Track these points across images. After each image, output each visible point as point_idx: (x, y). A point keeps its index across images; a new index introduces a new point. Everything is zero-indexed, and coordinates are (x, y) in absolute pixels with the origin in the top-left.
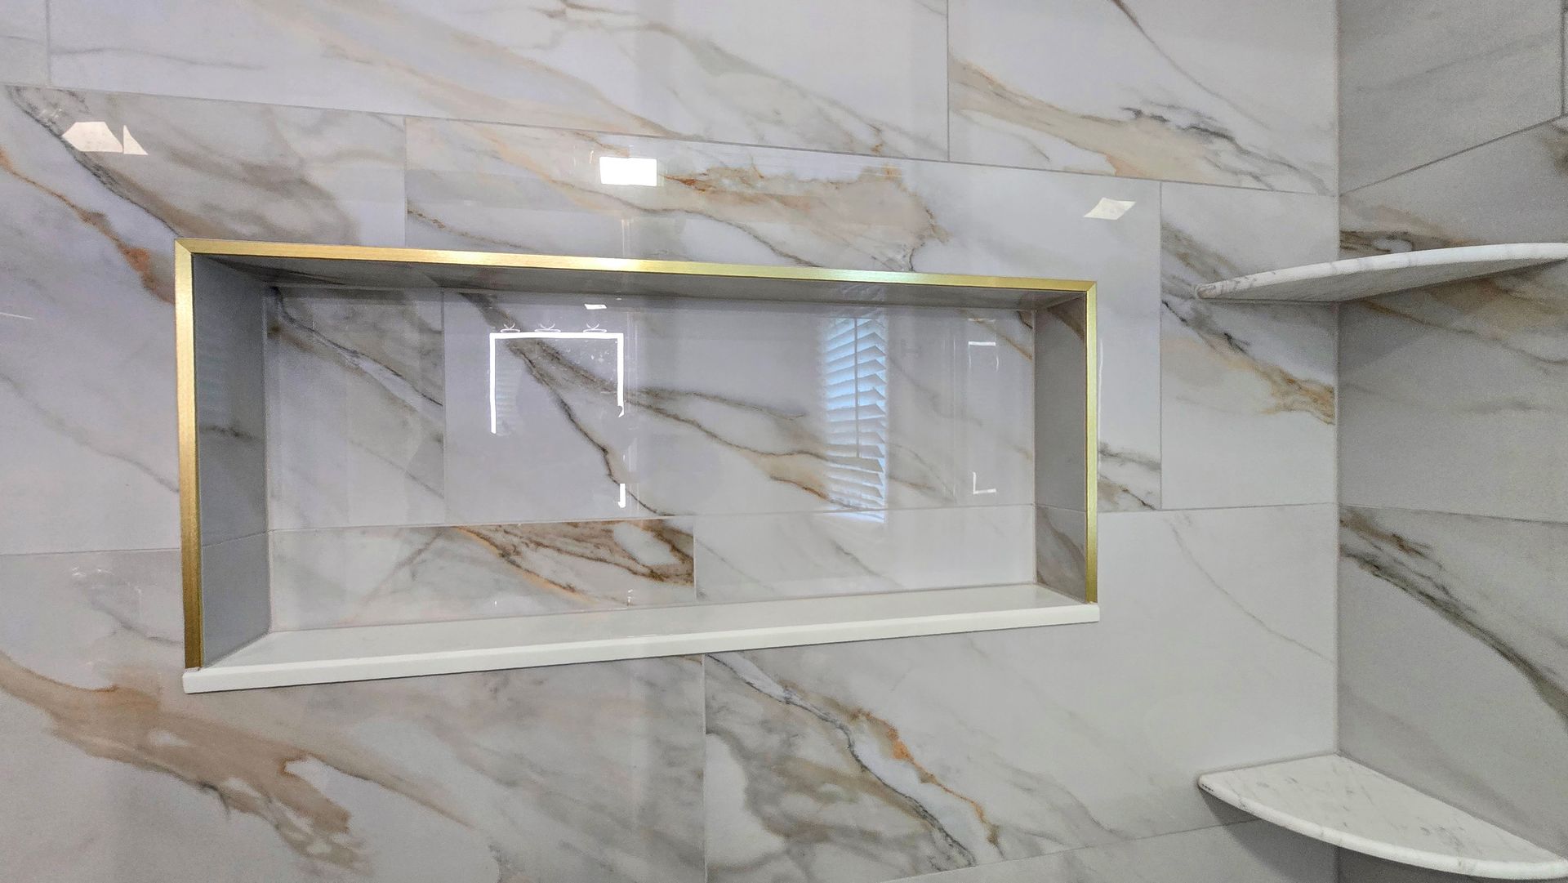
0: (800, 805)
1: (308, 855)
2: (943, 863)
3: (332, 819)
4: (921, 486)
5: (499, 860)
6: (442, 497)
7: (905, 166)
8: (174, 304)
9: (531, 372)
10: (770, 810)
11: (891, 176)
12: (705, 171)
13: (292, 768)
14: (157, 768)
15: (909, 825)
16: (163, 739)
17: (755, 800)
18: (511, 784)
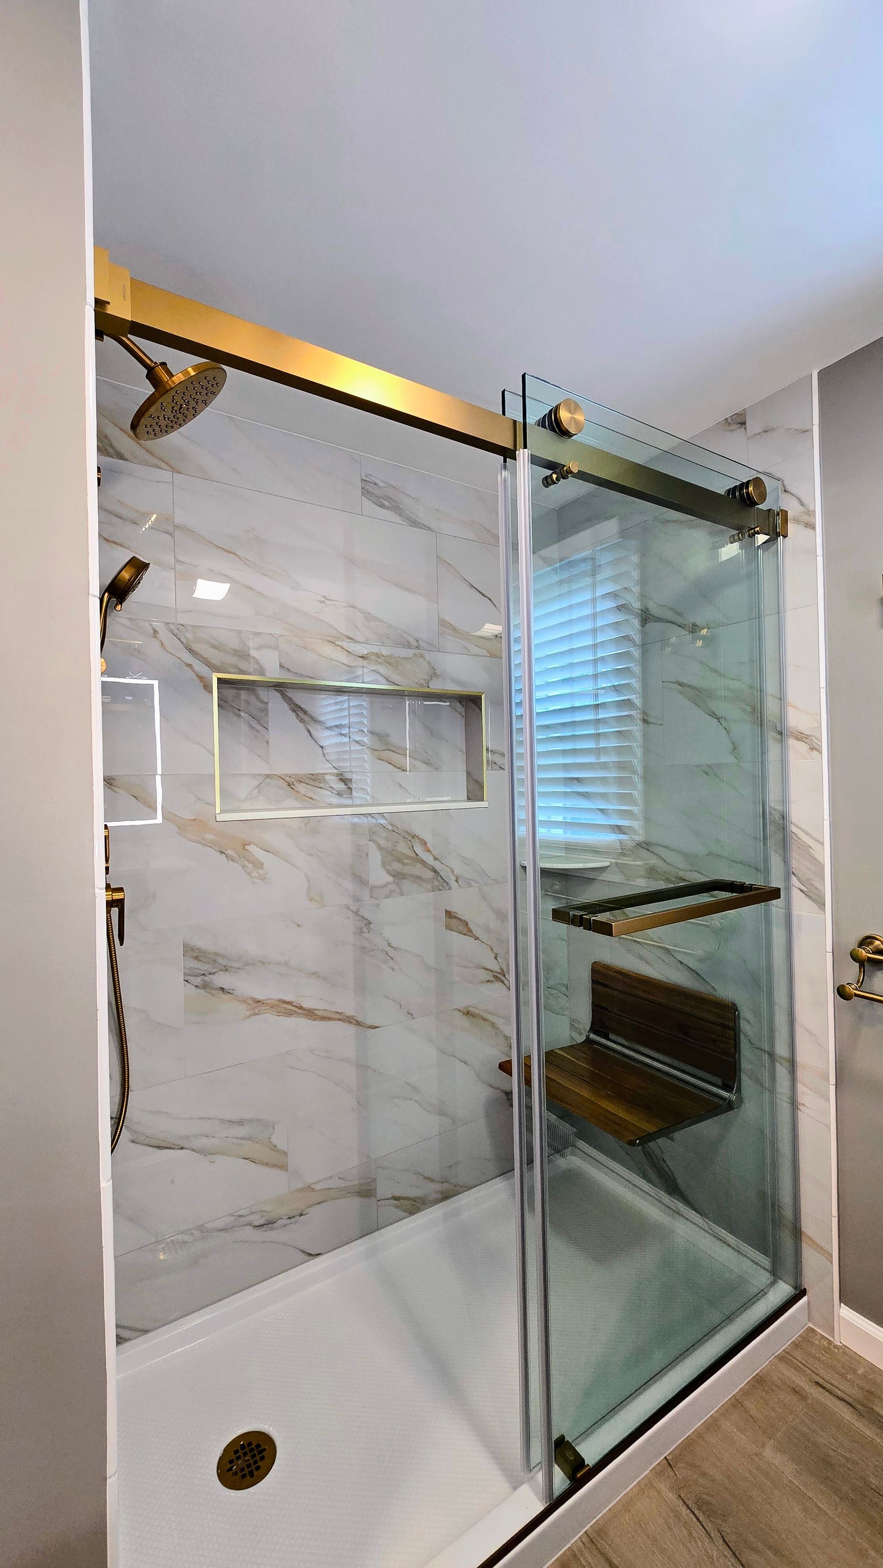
0: (397, 866)
1: (252, 877)
2: (441, 888)
3: (259, 865)
4: (427, 763)
5: (308, 880)
6: (268, 763)
7: (426, 653)
8: (212, 694)
9: (297, 718)
10: (388, 867)
11: (422, 656)
12: (366, 654)
13: (246, 847)
14: (207, 846)
15: (431, 874)
16: (209, 836)
17: (384, 864)
18: (311, 855)
